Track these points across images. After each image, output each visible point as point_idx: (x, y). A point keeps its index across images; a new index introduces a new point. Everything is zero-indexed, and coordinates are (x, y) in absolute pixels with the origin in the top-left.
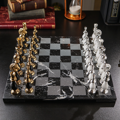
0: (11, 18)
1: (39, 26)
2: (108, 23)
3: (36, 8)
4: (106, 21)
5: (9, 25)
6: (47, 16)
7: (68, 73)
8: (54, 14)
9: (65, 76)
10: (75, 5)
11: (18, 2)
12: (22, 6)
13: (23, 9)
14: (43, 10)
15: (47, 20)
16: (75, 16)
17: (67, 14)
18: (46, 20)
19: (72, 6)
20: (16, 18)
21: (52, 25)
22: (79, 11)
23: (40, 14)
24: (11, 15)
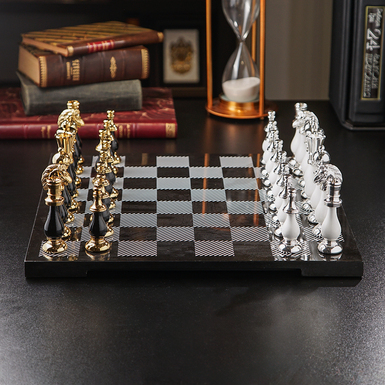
0: (31, 106)
2: (356, 124)
3: (113, 75)
4: (347, 118)
5: (25, 126)
6: (149, 101)
11: (59, 54)
12: (71, 66)
13: (72, 76)
15: (148, 114)
18: (144, 114)
20: (48, 106)
21: (167, 125)
23: (126, 96)
24: (34, 97)
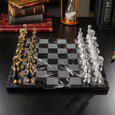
0: (11, 22)
1: (38, 29)
2: (102, 27)
3: (34, 13)
4: (99, 25)
5: (10, 29)
6: (45, 21)
7: (65, 67)
8: (51, 20)
9: (62, 70)
10: (70, 11)
11: (19, 8)
12: (22, 11)
13: (23, 14)
14: (41, 15)
15: (45, 24)
16: (70, 21)
17: (63, 20)
18: (43, 24)
19: (67, 12)
20: (16, 22)
21: (50, 29)
22: (74, 16)
23: (38, 19)
24: (12, 20)
